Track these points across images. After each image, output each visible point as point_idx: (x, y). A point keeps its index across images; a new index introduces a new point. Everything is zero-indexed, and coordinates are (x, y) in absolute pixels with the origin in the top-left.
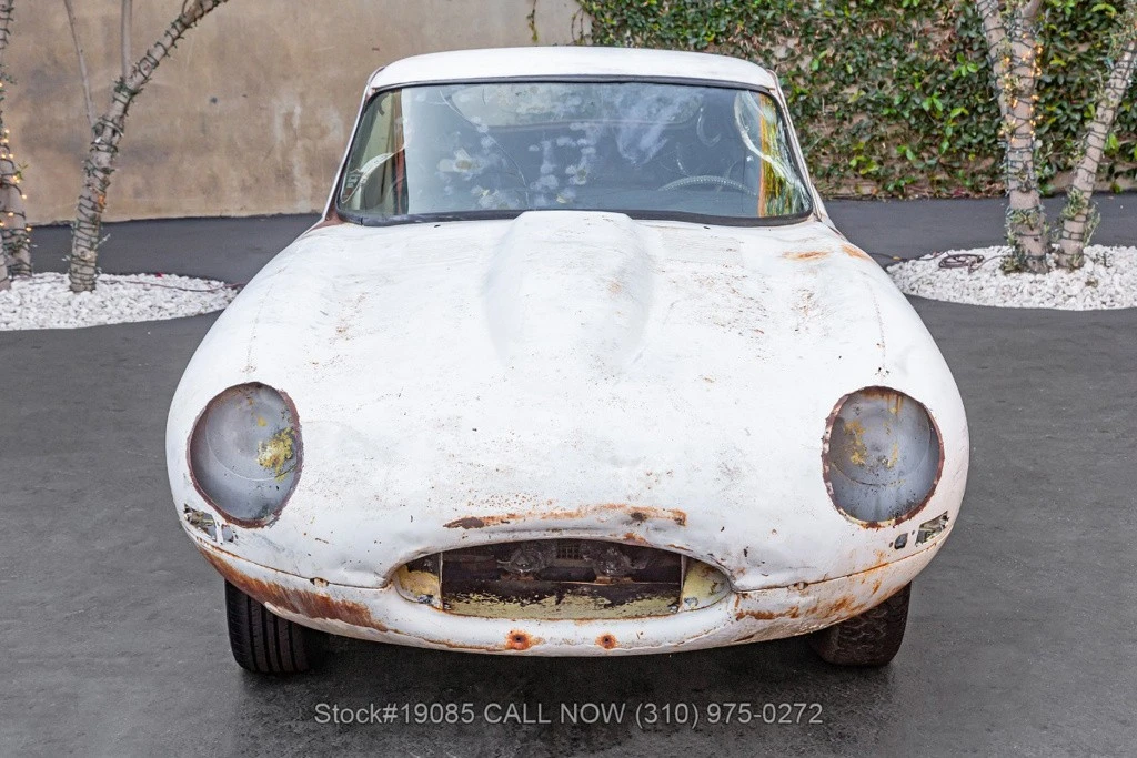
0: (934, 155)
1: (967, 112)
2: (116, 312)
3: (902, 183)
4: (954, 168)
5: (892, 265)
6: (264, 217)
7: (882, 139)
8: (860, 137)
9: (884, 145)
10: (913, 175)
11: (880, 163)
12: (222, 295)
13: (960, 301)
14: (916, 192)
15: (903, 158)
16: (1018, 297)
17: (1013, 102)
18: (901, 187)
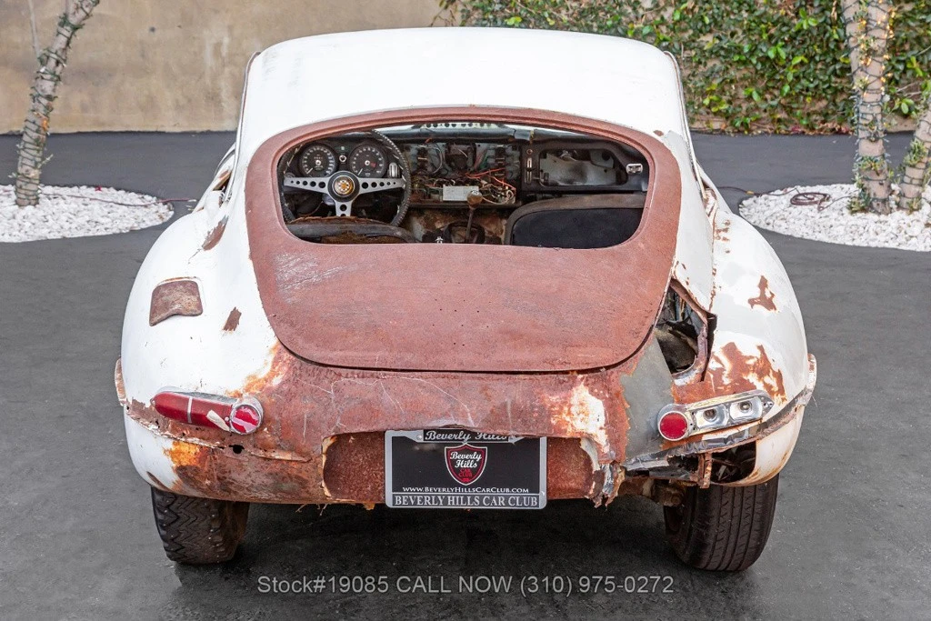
0: (776, 97)
1: (806, 61)
2: (56, 227)
3: (748, 120)
4: (792, 108)
5: (746, 199)
6: (194, 133)
7: (732, 81)
8: (713, 79)
9: (733, 86)
10: (757, 113)
11: (730, 102)
12: (155, 210)
13: (813, 238)
14: (759, 128)
15: (750, 98)
16: (865, 235)
17: (867, 60)
18: (747, 124)
